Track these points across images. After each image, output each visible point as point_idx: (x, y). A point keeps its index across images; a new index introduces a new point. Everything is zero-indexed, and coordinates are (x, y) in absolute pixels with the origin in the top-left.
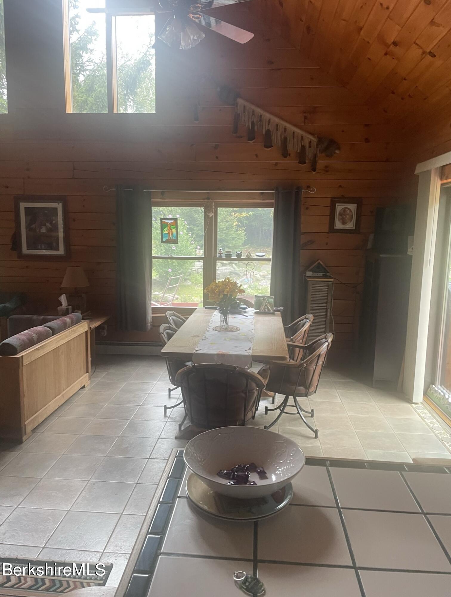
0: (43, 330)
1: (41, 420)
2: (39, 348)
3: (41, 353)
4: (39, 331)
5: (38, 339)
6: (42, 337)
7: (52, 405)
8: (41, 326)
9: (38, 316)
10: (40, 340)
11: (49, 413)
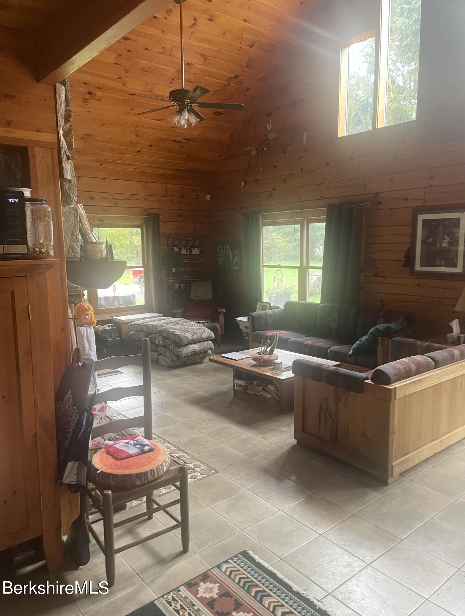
0: (424, 361)
1: (411, 465)
2: (417, 382)
3: (418, 388)
4: (419, 360)
5: (416, 370)
6: (421, 369)
7: (426, 451)
8: (422, 355)
9: (423, 342)
10: (418, 372)
11: (422, 459)
